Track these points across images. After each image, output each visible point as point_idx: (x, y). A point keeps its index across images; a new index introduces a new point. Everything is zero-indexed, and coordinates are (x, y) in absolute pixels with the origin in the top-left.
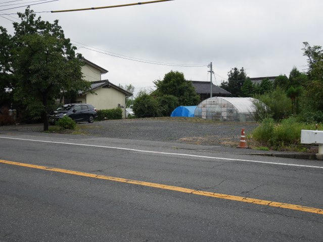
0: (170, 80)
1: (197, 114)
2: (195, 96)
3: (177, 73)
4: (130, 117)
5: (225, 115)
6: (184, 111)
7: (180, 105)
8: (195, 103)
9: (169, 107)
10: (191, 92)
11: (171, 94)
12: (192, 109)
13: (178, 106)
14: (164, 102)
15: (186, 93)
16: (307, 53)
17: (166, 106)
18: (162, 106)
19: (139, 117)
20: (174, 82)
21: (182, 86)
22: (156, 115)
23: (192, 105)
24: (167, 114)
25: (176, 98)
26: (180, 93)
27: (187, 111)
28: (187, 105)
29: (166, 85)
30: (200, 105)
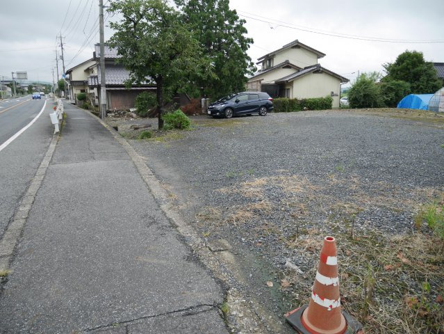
0: (403, 62)
1: (432, 105)
2: (435, 81)
3: (415, 52)
4: (341, 107)
6: (414, 100)
7: (412, 92)
8: (434, 90)
9: (396, 95)
10: (430, 77)
11: (402, 79)
12: (426, 99)
13: (408, 94)
14: (390, 89)
15: (423, 78)
17: (392, 95)
18: (386, 94)
19: (354, 107)
20: (408, 64)
21: (419, 68)
22: (376, 106)
23: (431, 93)
24: (392, 104)
25: (408, 84)
26: (416, 77)
27: (419, 101)
28: (423, 93)
29: (396, 68)
30: (439, 93)
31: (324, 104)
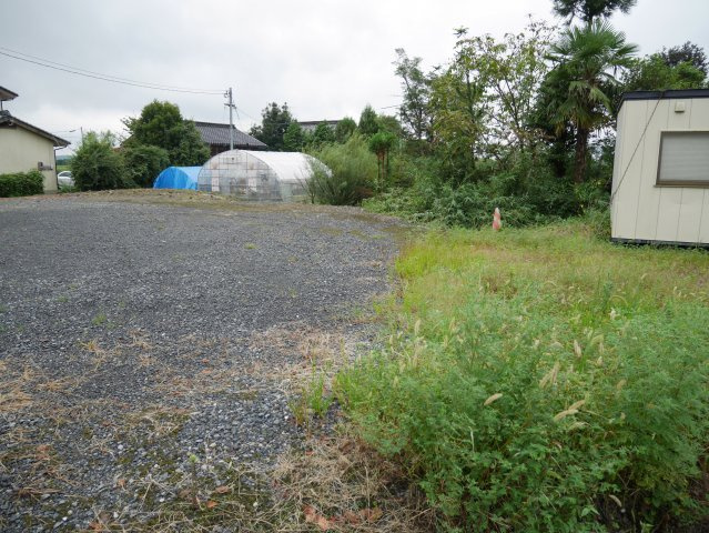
0: (152, 117)
1: (203, 182)
2: (200, 147)
3: (167, 104)
4: (61, 190)
5: (253, 184)
6: (177, 174)
7: (172, 164)
8: (200, 160)
9: (150, 168)
10: (193, 143)
11: (154, 144)
12: (192, 173)
13: (167, 167)
14: (139, 159)
15: (184, 143)
16: (402, 70)
17: (144, 168)
18: (134, 166)
19: (85, 189)
20: (160, 121)
21: (176, 128)
22: (121, 185)
23: (196, 165)
24: (146, 182)
25: (164, 152)
26: (174, 141)
27: (184, 177)
28: (187, 165)
29: (144, 126)
30: (208, 165)
31: (28, 186)
